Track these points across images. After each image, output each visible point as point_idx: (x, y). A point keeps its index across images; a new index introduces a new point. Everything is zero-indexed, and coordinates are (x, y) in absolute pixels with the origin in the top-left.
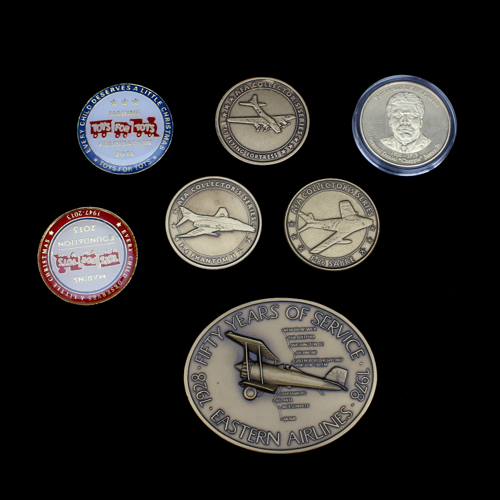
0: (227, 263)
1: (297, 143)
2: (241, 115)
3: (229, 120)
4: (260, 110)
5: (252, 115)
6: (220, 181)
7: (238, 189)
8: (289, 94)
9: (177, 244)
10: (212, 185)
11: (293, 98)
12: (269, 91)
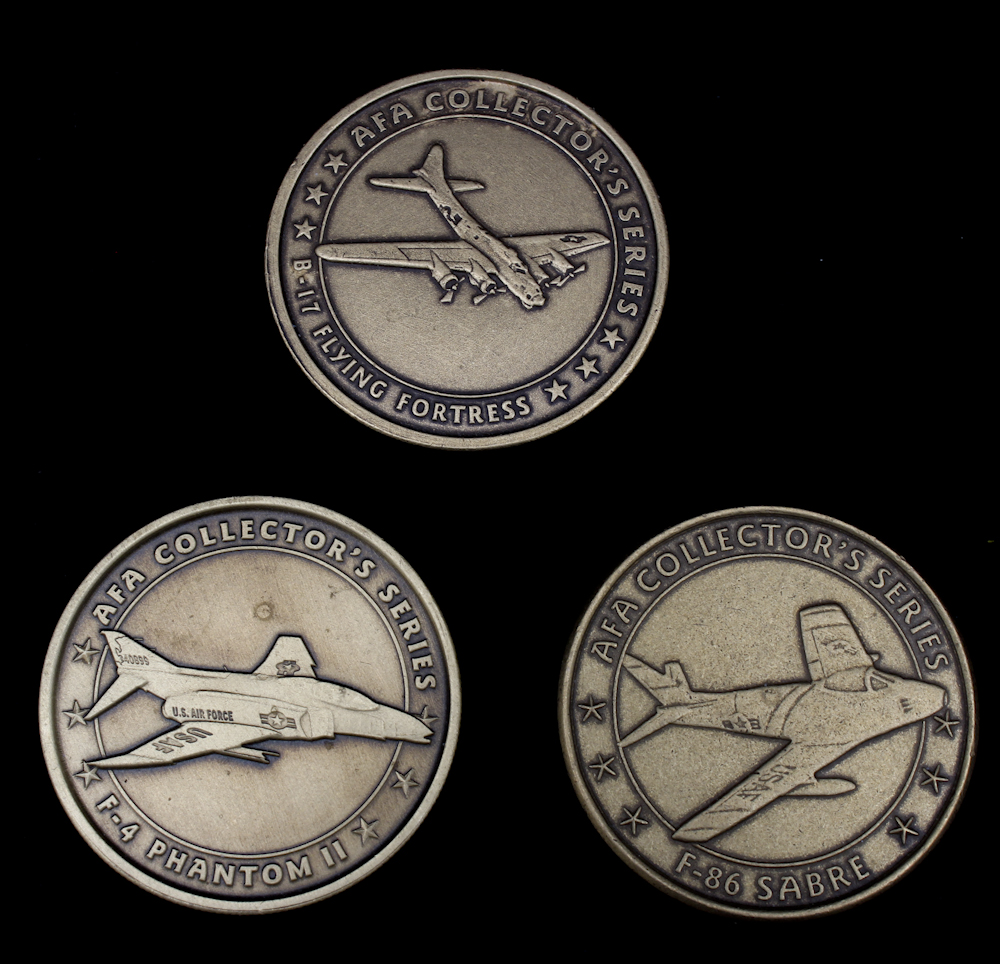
0: (305, 883)
1: (617, 355)
2: (375, 232)
3: (324, 253)
4: (458, 211)
5: (421, 233)
6: (281, 517)
7: (357, 552)
8: (581, 141)
9: (89, 797)
10: (245, 535)
11: (598, 159)
12: (496, 130)
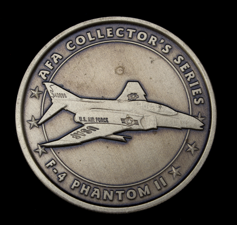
0: (147, 198)
6: (125, 26)
7: (162, 41)
9: (42, 161)
10: (109, 35)
